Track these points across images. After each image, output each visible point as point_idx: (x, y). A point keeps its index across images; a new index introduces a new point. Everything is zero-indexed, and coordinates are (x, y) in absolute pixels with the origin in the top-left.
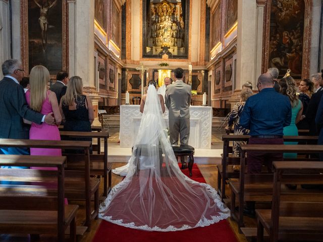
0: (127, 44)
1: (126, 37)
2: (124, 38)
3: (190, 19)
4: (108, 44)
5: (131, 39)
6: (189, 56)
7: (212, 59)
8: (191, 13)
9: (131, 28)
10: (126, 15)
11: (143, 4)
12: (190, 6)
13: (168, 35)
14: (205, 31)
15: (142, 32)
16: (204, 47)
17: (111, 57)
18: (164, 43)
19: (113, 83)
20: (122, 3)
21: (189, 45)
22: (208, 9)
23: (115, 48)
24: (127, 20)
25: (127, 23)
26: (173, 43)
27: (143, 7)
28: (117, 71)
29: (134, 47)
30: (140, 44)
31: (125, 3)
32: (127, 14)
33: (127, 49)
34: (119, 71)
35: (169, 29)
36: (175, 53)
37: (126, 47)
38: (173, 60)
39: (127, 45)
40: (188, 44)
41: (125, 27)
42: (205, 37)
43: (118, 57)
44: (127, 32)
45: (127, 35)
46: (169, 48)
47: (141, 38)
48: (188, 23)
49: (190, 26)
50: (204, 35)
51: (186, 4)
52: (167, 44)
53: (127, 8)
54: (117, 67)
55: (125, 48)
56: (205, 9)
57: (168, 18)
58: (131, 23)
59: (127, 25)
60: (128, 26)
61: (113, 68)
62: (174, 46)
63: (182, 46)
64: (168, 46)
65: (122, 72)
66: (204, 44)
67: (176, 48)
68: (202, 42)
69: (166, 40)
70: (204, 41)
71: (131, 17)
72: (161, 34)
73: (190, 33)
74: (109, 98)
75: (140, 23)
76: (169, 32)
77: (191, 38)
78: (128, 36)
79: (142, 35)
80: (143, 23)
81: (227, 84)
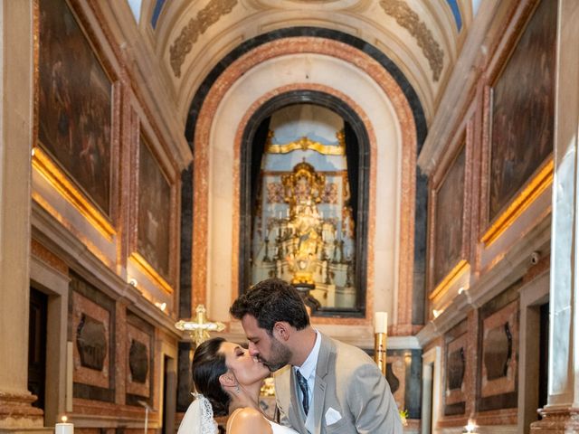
0: (194, 277)
1: (194, 257)
2: (186, 259)
3: (371, 207)
4: (124, 263)
5: (205, 262)
6: (368, 311)
7: (436, 314)
8: (375, 192)
9: (206, 232)
10: (192, 195)
11: (242, 166)
12: (372, 172)
13: (310, 251)
14: (412, 239)
15: (237, 244)
16: (411, 284)
17: (132, 303)
18: (299, 274)
19: (143, 381)
20: (184, 165)
21: (369, 280)
22: (422, 180)
23: (154, 282)
24: (196, 209)
25: (195, 217)
26: (324, 276)
27: (243, 176)
28: (159, 350)
29: (214, 285)
30: (233, 277)
31: (191, 166)
32: (196, 194)
33: (194, 290)
34: (167, 349)
35: (314, 235)
36: (330, 303)
37: (194, 283)
38: (323, 320)
39: (196, 277)
40: (365, 277)
41: (191, 228)
42: (412, 258)
43: (163, 307)
44: (195, 243)
45: (195, 251)
46: (313, 287)
47: (236, 259)
48: (366, 217)
49: (371, 226)
50: (412, 251)
51: (361, 168)
52: (307, 275)
53: (196, 178)
54: (162, 337)
55: (189, 286)
56: (414, 180)
57: (311, 206)
58: (206, 218)
59: (195, 222)
60: (197, 227)
61: (143, 338)
62: (328, 283)
63: (349, 285)
64: (310, 283)
65: (180, 354)
66: (410, 277)
67: (331, 289)
68: (404, 270)
69: (303, 265)
70: (411, 269)
71: (206, 202)
72: (291, 250)
73: (370, 246)
74: (124, 428)
75: (234, 219)
76: (313, 245)
77: (373, 259)
78: (199, 254)
79: (237, 251)
80: (241, 219)
81: (491, 388)
